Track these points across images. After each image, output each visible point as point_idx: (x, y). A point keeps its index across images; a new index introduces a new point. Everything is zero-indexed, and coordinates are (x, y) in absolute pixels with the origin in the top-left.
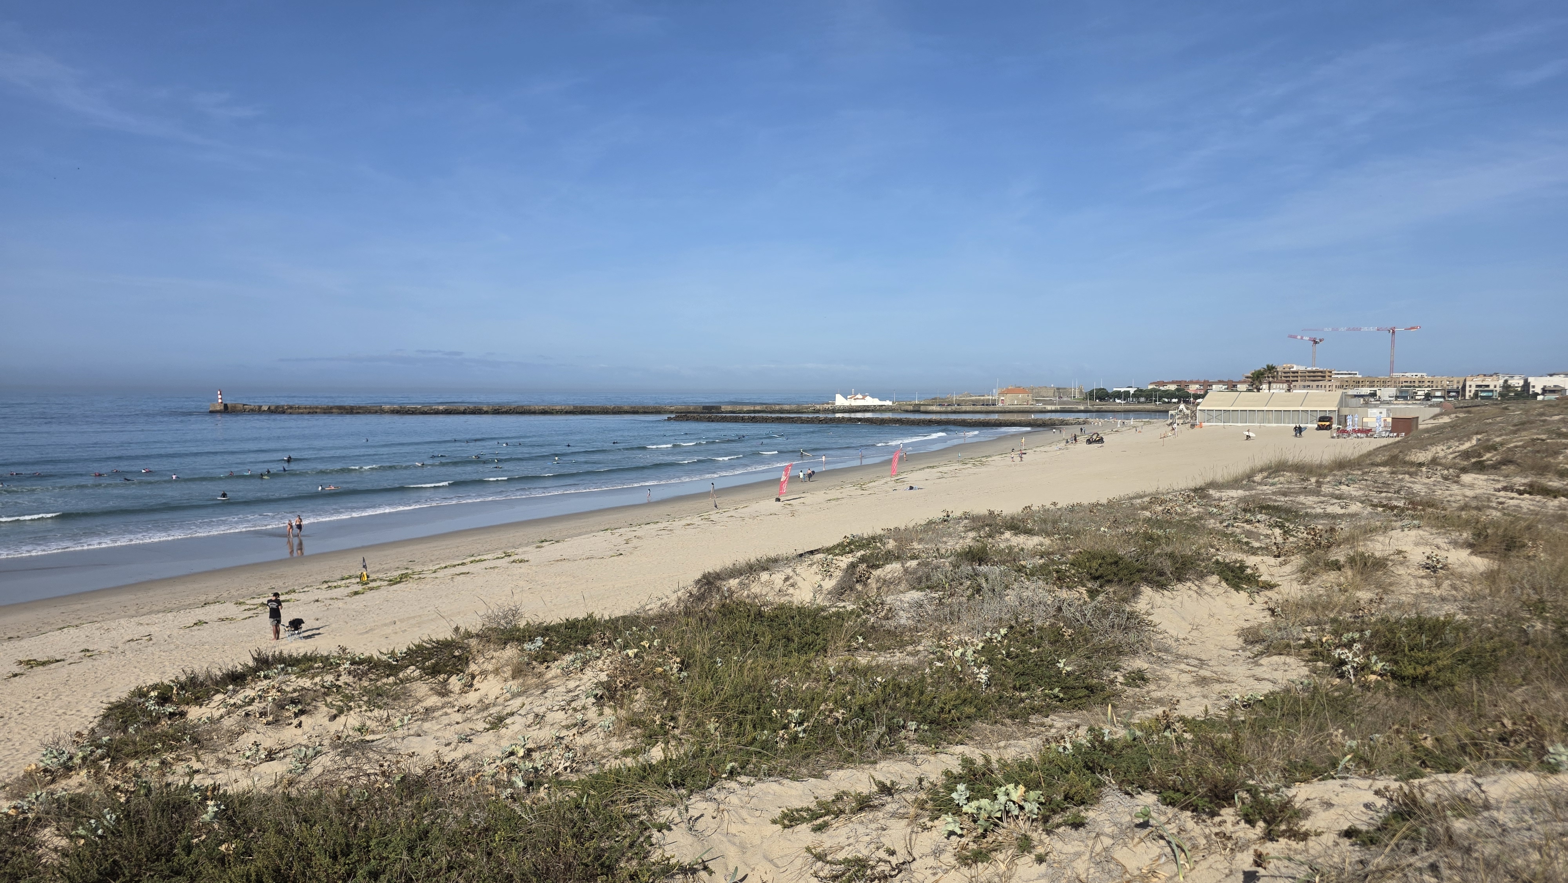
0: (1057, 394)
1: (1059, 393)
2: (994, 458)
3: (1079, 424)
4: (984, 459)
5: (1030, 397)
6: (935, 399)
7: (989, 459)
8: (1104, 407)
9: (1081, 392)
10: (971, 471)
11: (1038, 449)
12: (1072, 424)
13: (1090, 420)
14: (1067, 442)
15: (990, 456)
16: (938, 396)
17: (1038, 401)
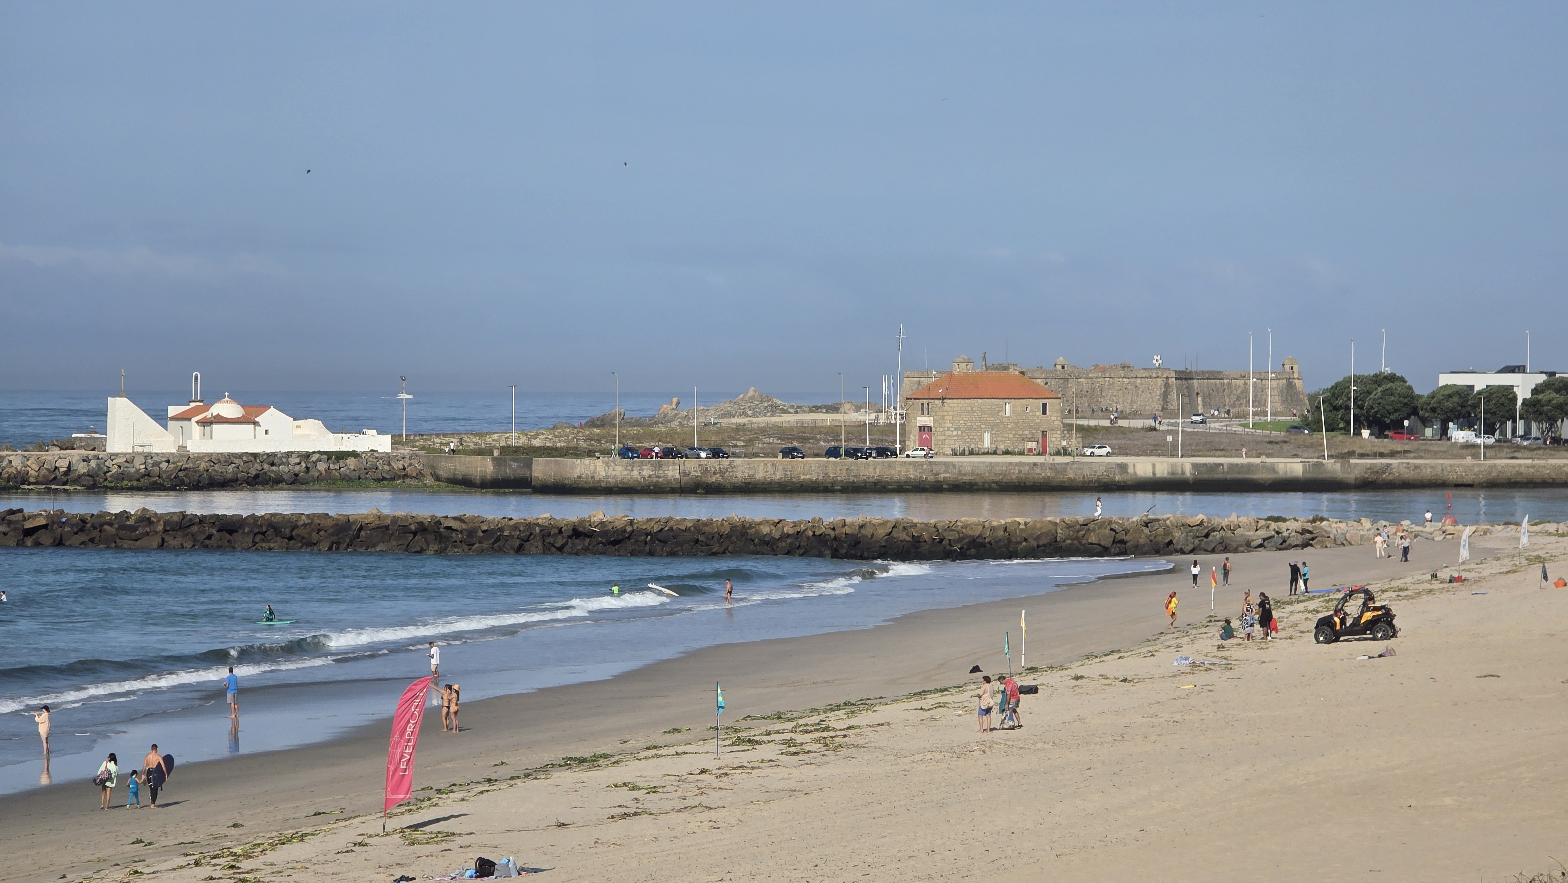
0: (1176, 401)
1: (1190, 395)
2: (884, 713)
3: (1284, 545)
4: (838, 720)
5: (1054, 417)
6: (603, 422)
7: (863, 718)
8: (1398, 467)
9: (1289, 392)
10: (776, 777)
11: (1092, 669)
12: (1249, 546)
13: (1333, 527)
14: (1228, 632)
15: (866, 704)
16: (617, 409)
17: (1089, 435)
